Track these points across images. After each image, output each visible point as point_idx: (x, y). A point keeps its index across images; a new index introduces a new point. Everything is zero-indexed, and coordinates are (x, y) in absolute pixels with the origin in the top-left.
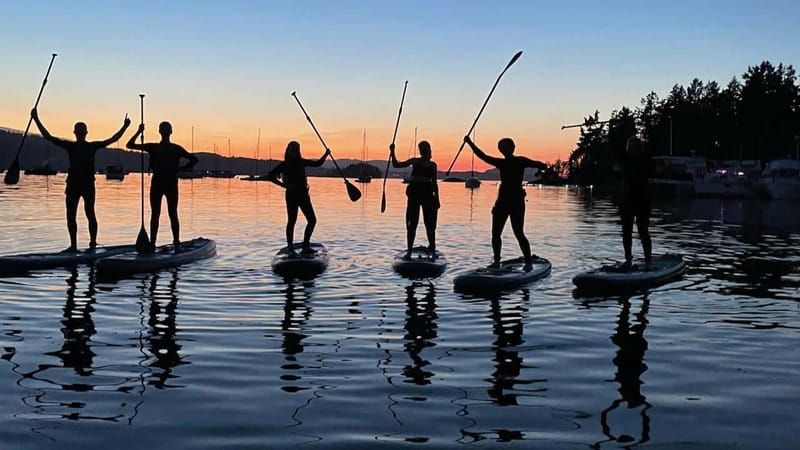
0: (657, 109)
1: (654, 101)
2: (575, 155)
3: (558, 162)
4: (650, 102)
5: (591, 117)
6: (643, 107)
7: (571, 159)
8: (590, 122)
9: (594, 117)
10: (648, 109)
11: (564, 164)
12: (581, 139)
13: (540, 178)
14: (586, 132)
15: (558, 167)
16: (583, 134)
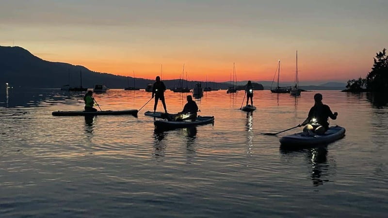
2: (371, 75)
3: (360, 79)
5: (380, 53)
7: (368, 78)
8: (380, 55)
9: (382, 53)
11: (364, 80)
12: (374, 66)
13: (349, 88)
14: (378, 61)
15: (360, 82)
16: (375, 62)
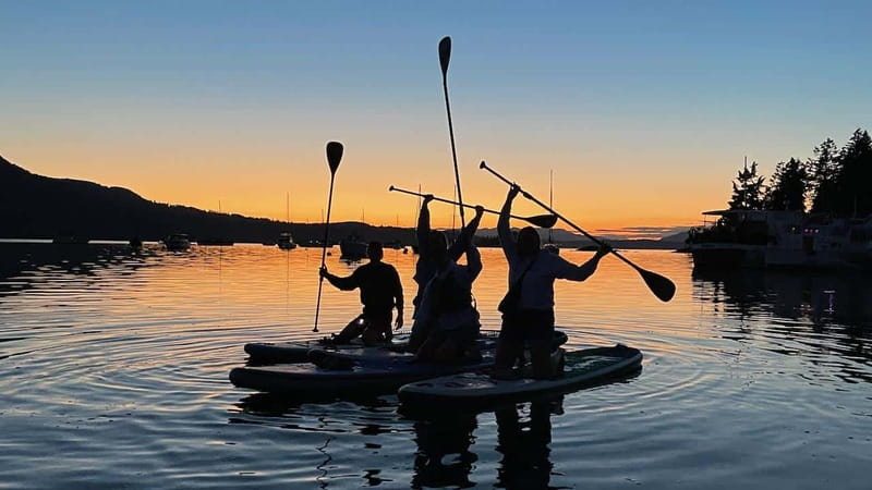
0: (834, 160)
1: (831, 150)
4: (825, 152)
5: (746, 171)
6: (816, 158)
8: (745, 176)
9: (750, 170)
10: (823, 161)
12: (734, 197)
14: (740, 189)
16: (736, 191)
